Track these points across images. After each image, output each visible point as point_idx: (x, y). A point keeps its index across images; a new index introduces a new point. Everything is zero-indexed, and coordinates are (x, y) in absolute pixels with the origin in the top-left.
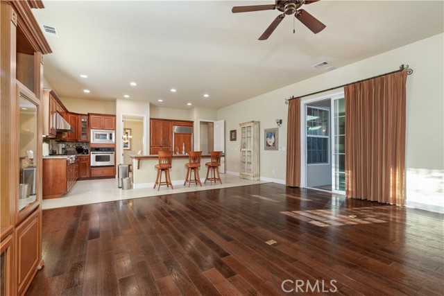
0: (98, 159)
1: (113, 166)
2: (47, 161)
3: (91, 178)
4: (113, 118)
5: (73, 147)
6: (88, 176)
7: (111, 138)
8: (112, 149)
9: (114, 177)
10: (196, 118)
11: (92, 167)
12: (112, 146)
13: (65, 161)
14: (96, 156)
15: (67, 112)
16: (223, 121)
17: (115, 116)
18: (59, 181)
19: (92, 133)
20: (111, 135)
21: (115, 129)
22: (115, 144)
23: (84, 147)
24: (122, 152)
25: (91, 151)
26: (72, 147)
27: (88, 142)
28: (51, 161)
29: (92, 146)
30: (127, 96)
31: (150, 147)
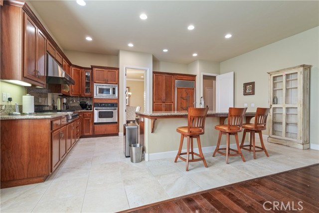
0: (101, 115)
1: (116, 122)
2: (19, 123)
3: (95, 135)
4: (117, 71)
5: (76, 101)
6: (91, 133)
7: (114, 93)
8: (115, 105)
9: (117, 134)
10: (199, 71)
11: (95, 124)
12: (116, 102)
13: (49, 122)
14: (99, 112)
15: (70, 64)
16: (232, 73)
17: (118, 69)
18: (38, 156)
19: (95, 87)
20: (114, 89)
21: (118, 83)
22: (118, 99)
23: (89, 103)
24: (125, 108)
25: (95, 106)
26: (76, 103)
27: (91, 97)
28: (25, 123)
29: (96, 101)
30: (131, 45)
31: (153, 102)
